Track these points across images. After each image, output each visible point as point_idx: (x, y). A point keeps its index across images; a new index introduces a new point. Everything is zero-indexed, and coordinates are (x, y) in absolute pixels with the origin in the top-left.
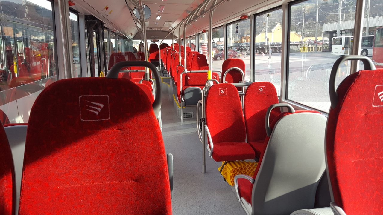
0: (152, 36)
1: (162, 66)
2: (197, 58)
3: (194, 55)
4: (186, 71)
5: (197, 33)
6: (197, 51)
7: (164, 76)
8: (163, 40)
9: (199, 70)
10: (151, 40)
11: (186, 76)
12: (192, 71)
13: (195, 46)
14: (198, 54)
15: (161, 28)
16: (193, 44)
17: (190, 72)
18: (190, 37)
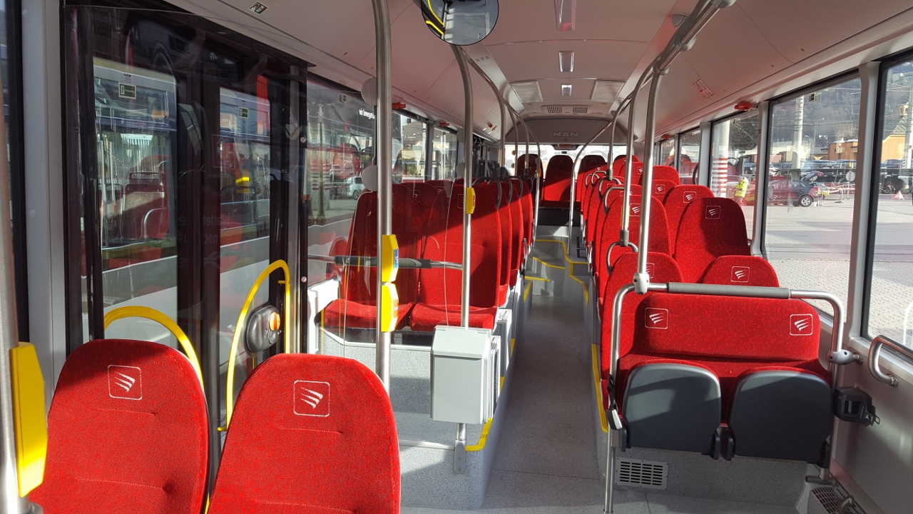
0: (559, 134)
1: (577, 223)
2: (704, 213)
3: (689, 197)
4: (645, 281)
5: (709, 118)
6: (702, 183)
7: (579, 256)
8: (585, 146)
9: (701, 281)
10: (554, 146)
11: (642, 306)
12: (674, 286)
13: (697, 167)
14: (707, 200)
15: (585, 108)
16: (687, 158)
17: (667, 290)
18: (680, 134)
